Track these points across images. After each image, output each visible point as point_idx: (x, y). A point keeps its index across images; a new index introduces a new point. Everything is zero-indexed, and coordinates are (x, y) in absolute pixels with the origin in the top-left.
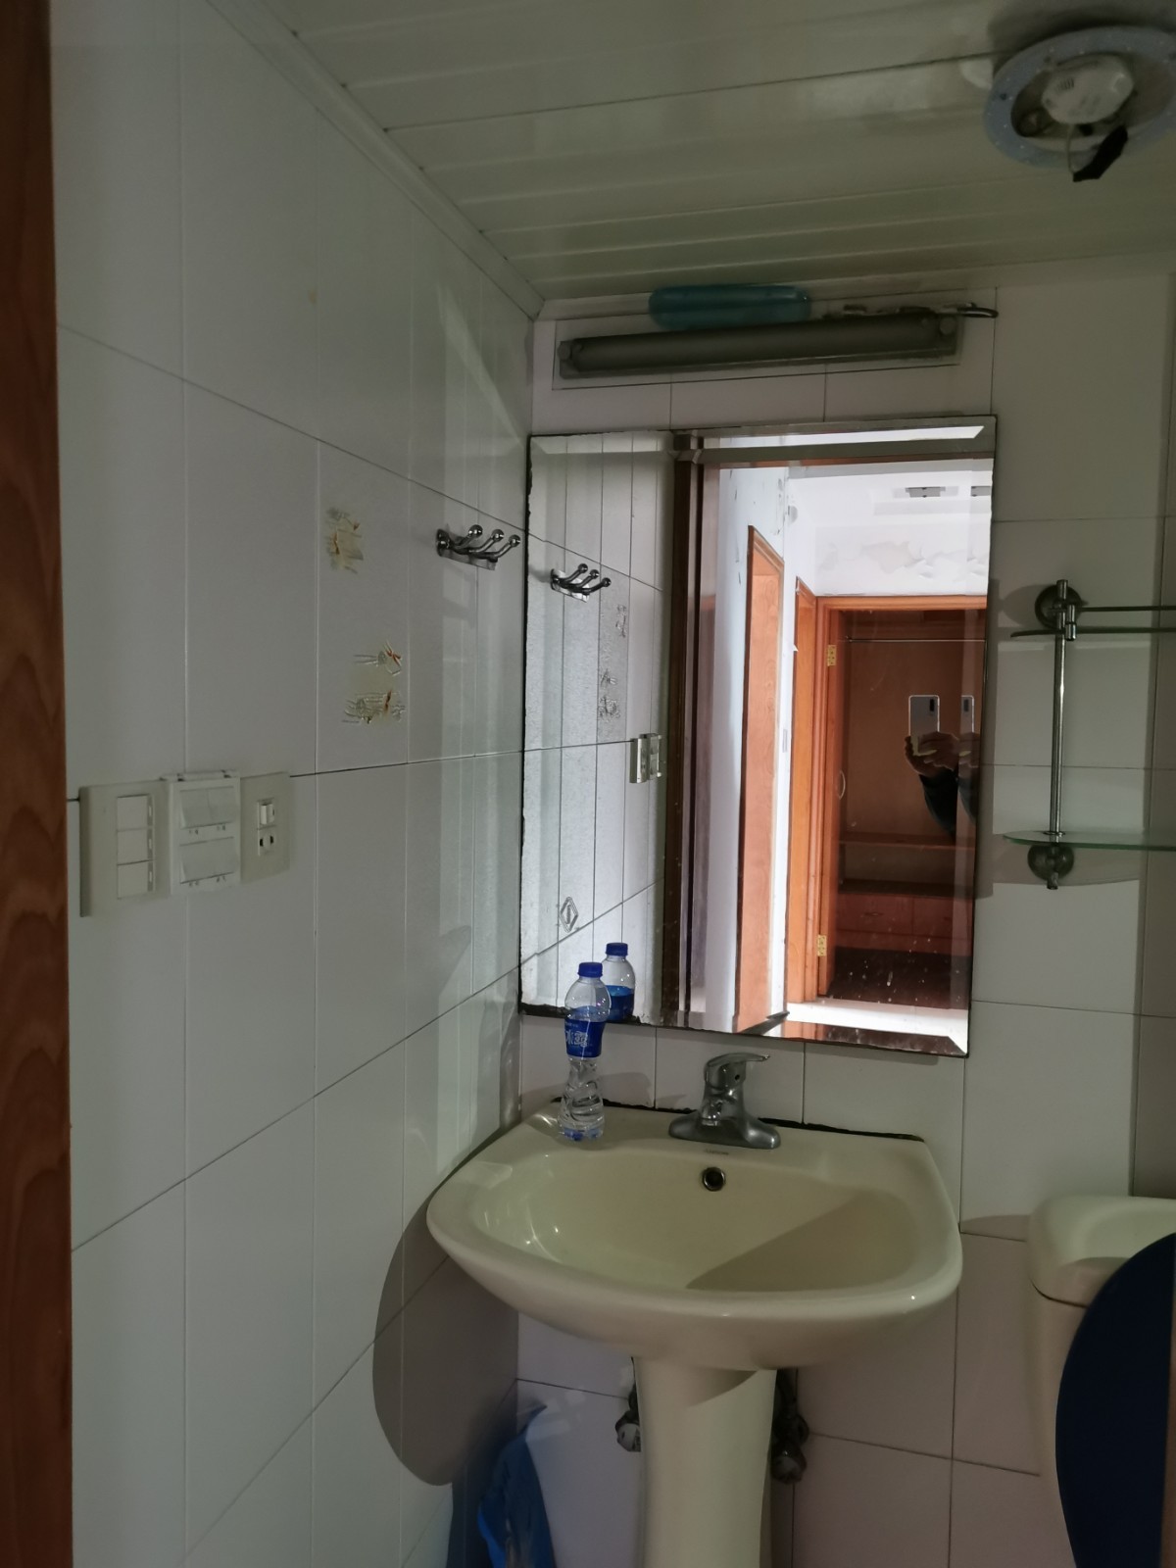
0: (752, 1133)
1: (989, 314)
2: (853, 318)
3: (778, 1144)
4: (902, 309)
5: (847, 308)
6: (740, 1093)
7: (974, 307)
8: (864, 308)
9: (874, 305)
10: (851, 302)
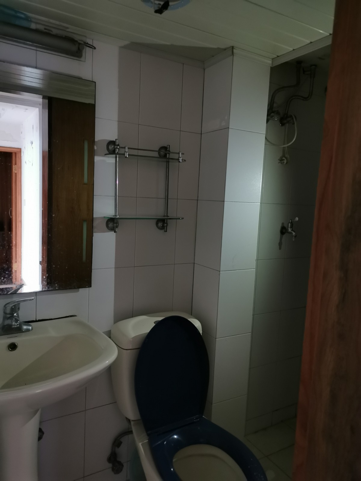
0: (25, 327)
1: (93, 48)
2: (47, 33)
3: (32, 329)
4: (66, 36)
5: (45, 29)
6: (18, 314)
7: (88, 44)
8: (52, 31)
9: (55, 32)
10: (47, 28)
